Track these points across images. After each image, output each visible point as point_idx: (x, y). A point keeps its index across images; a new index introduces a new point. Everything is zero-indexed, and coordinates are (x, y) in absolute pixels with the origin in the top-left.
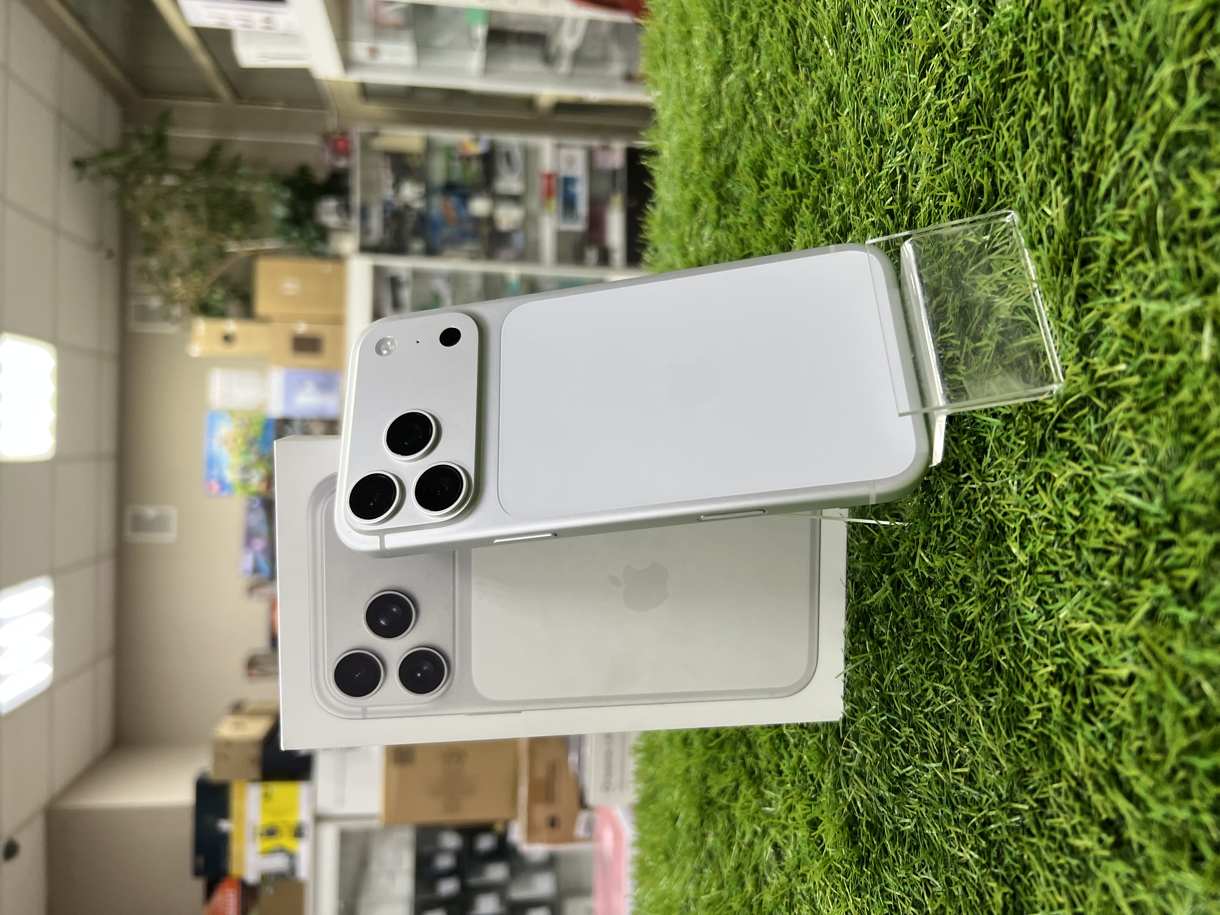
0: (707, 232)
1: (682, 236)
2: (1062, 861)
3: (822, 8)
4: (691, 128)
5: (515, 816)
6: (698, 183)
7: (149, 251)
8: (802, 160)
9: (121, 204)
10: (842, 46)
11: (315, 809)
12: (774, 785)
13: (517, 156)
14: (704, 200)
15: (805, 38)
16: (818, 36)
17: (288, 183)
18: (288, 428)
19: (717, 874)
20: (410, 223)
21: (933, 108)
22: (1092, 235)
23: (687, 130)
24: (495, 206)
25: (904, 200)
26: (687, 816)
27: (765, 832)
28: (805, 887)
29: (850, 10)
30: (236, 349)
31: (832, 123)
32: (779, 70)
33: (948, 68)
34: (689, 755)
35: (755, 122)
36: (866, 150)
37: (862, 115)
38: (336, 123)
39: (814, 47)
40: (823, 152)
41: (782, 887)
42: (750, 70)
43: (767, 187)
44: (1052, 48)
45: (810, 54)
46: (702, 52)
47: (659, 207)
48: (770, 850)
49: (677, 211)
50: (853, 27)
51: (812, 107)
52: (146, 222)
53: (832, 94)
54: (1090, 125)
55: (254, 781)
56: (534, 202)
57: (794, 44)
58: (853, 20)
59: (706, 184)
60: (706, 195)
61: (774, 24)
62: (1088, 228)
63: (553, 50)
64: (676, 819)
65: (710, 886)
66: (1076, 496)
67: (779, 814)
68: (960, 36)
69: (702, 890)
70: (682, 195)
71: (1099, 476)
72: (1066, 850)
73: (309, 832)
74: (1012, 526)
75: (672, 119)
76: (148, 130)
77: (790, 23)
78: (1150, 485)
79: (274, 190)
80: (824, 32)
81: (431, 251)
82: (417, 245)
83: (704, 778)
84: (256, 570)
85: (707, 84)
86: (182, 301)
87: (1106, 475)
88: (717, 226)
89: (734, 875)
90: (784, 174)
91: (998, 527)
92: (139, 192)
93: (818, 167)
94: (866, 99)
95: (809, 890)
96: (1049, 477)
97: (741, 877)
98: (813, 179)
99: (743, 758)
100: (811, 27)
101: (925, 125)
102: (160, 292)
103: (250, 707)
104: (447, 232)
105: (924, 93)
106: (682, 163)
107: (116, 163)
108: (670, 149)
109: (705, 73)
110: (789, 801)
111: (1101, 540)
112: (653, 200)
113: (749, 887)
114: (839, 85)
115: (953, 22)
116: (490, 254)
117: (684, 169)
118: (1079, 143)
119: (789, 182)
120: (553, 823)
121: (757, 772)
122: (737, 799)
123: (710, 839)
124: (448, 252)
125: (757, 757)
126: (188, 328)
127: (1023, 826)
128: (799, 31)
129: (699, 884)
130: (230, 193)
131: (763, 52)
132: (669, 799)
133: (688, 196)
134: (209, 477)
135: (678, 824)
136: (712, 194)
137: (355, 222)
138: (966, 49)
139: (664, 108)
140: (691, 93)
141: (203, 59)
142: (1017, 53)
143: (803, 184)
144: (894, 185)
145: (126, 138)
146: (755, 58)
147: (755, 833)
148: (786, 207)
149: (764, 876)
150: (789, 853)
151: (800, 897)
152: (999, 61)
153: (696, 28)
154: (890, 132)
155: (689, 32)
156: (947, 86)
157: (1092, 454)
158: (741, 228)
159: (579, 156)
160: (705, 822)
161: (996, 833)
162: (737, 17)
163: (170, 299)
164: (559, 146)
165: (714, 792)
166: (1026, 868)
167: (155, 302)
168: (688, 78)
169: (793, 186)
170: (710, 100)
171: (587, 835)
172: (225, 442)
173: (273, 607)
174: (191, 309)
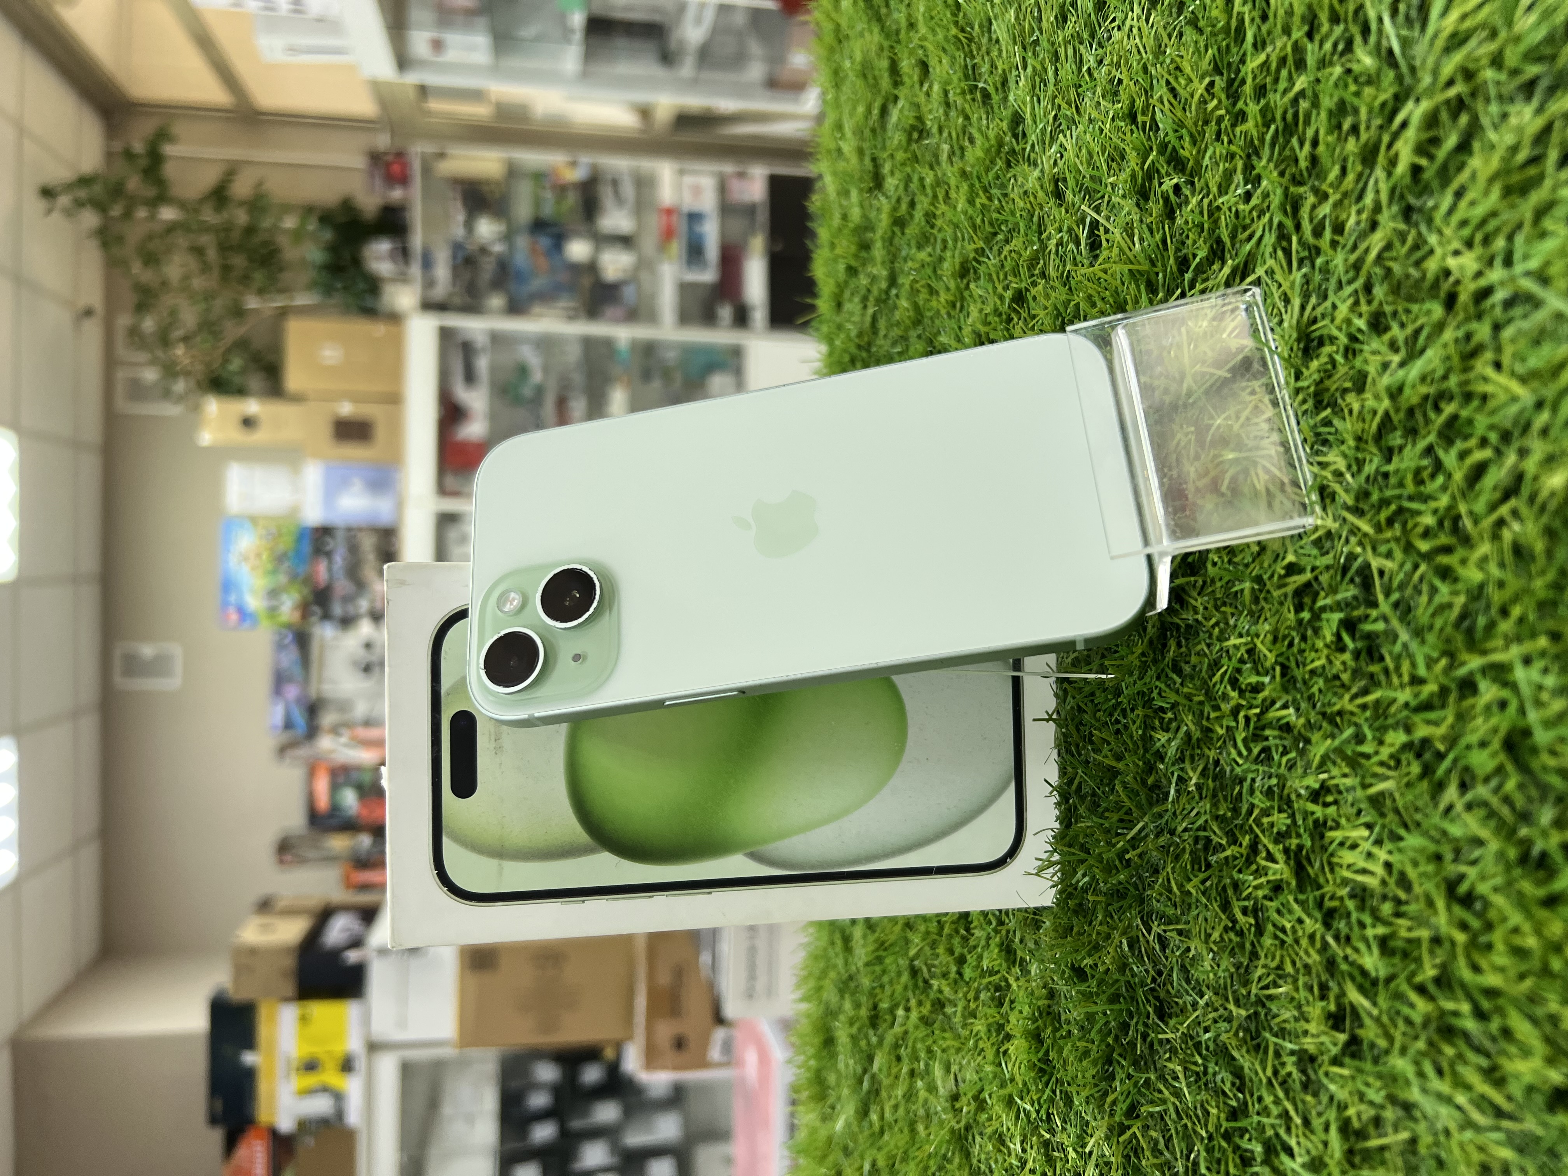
5: (630, 1037)
7: (141, 308)
9: (104, 246)
11: (368, 1034)
13: (627, 184)
17: (329, 220)
18: (328, 539)
20: (488, 268)
24: (598, 249)
30: (259, 436)
38: (388, 140)
52: (137, 269)
55: (287, 1000)
56: (649, 247)
63: (673, 45)
73: (361, 1064)
76: (138, 147)
79: (311, 228)
81: (515, 308)
82: (496, 301)
84: (288, 725)
86: (187, 374)
92: (127, 230)
102: (153, 362)
103: (282, 904)
104: (537, 283)
107: (96, 191)
116: (592, 313)
120: (680, 1044)
124: (537, 309)
126: (196, 408)
130: (252, 231)
134: (225, 604)
137: (415, 270)
145: (111, 159)
159: (708, 184)
163: (170, 371)
164: (682, 172)
167: (150, 375)
171: (724, 1059)
172: (246, 559)
173: (311, 773)
174: (199, 384)
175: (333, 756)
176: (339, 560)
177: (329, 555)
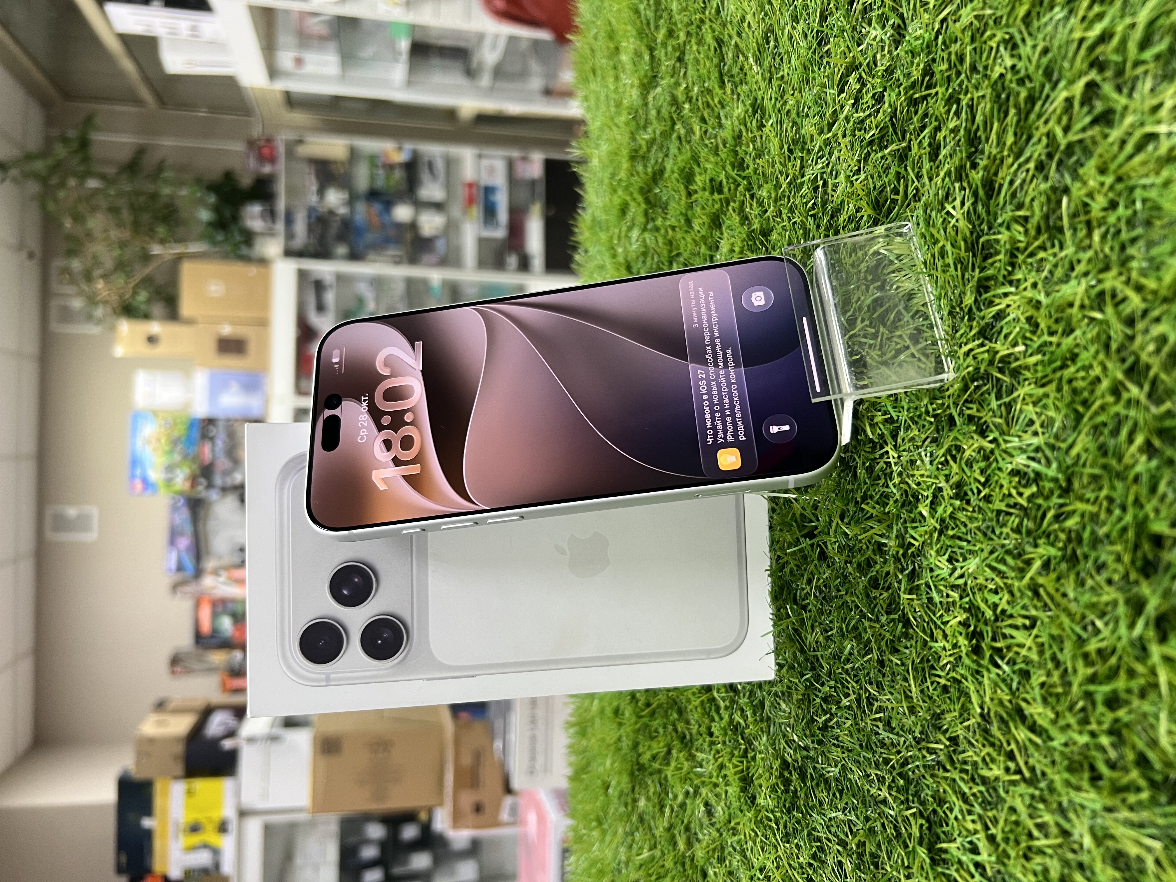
0: (635, 234)
1: (611, 238)
2: (975, 790)
3: (747, 29)
4: (619, 137)
5: (441, 804)
6: (626, 188)
7: (71, 253)
8: (729, 168)
9: (43, 207)
10: (766, 64)
11: (239, 803)
12: (706, 746)
13: (440, 165)
14: (632, 204)
15: (730, 55)
16: (743, 54)
17: (213, 187)
18: (211, 427)
19: (648, 836)
20: (334, 229)
21: (852, 120)
22: (994, 234)
23: (615, 139)
24: (417, 212)
25: (825, 203)
26: (619, 783)
27: (696, 792)
28: (736, 838)
29: (773, 32)
30: (160, 350)
31: (756, 133)
32: (706, 85)
33: (864, 85)
34: (620, 724)
35: (682, 132)
36: (789, 158)
37: (785, 126)
38: (260, 130)
39: (740, 63)
40: (748, 160)
41: (714, 841)
42: (677, 84)
43: (696, 192)
44: (960, 68)
45: (735, 71)
46: (629, 67)
47: (589, 211)
48: (703, 808)
49: (607, 215)
50: (776, 47)
51: (738, 118)
52: (68, 223)
53: (757, 107)
54: (993, 137)
55: (176, 778)
56: (456, 210)
57: (720, 62)
58: (776, 40)
59: (634, 190)
60: (634, 199)
61: (700, 42)
62: (990, 228)
63: (474, 64)
64: (607, 788)
65: (641, 848)
66: (983, 464)
67: (711, 773)
68: (874, 56)
69: (634, 851)
70: (610, 200)
71: (1003, 446)
72: (978, 780)
73: (233, 826)
74: (925, 494)
75: (601, 130)
76: (72, 134)
77: (717, 40)
78: (1048, 452)
79: (199, 195)
80: (748, 50)
81: (354, 256)
82: (342, 250)
83: (636, 745)
84: (180, 568)
85: (635, 97)
86: (105, 302)
87: (1009, 445)
88: (644, 229)
89: (667, 835)
90: (712, 180)
91: (913, 496)
92: (61, 194)
93: (744, 174)
94: (788, 112)
95: (739, 842)
96: (958, 448)
97: (673, 837)
98: (739, 185)
99: (674, 725)
100: (737, 45)
101: (844, 136)
102: (80, 293)
103: (172, 705)
104: (370, 237)
105: (842, 107)
106: (610, 170)
107: (39, 165)
108: (599, 157)
109: (632, 86)
110: (720, 760)
111: (1004, 504)
112: (584, 205)
113: (681, 845)
114: (763, 98)
115: (868, 44)
116: (413, 260)
117: (613, 175)
118: (982, 152)
119: (716, 187)
120: (478, 808)
121: (688, 737)
122: (668, 764)
123: (642, 803)
124: (371, 256)
125: (688, 723)
126: (113, 328)
127: (939, 763)
128: (724, 49)
129: (631, 847)
130: (154, 196)
131: (690, 67)
132: (601, 769)
133: (617, 201)
134: (133, 477)
135: (610, 791)
136: (640, 199)
137: (280, 226)
138: (881, 68)
139: (593, 119)
140: (619, 105)
141: (128, 65)
142: (928, 72)
143: (730, 189)
144: (816, 189)
145: (49, 141)
146: (682, 74)
147: (687, 793)
148: (714, 211)
149: (696, 834)
150: (719, 811)
151: (731, 849)
152: (912, 79)
153: (624, 44)
154: (812, 141)
155: (617, 49)
156: (864, 101)
157: (997, 426)
158: (670, 230)
159: (500, 166)
160: (637, 788)
161: (913, 772)
162: (665, 35)
163: (92, 300)
164: (480, 156)
165: (646, 758)
166: (941, 802)
167: (77, 304)
168: (616, 91)
169: (720, 192)
170: (637, 111)
171: (512, 819)
172: (149, 442)
173: (197, 605)
174: (114, 310)
175: (215, 591)
176: (220, 444)
177: (212, 439)
